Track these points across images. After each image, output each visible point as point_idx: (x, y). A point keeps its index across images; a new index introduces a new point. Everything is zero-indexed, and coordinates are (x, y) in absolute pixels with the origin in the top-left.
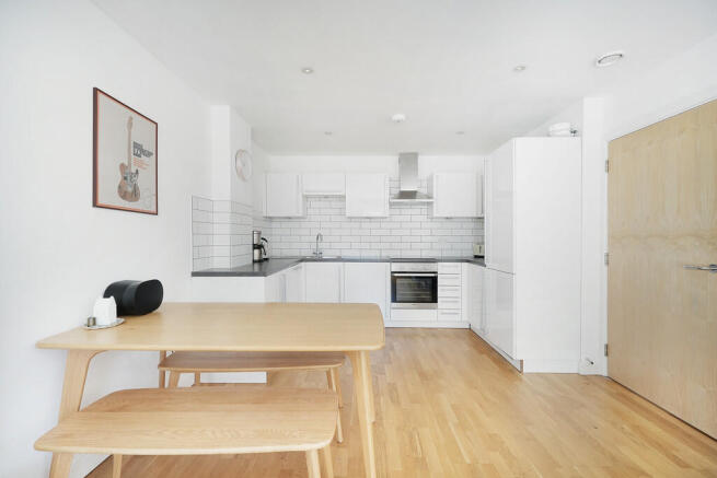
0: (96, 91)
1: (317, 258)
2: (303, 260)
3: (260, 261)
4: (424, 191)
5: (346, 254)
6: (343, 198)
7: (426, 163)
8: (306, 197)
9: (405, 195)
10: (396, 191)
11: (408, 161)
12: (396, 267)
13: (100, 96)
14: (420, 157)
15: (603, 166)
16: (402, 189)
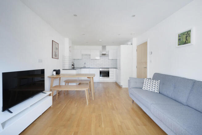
0: (52, 41)
1: (84, 68)
2: (81, 68)
3: (73, 68)
4: (107, 54)
5: (91, 67)
6: (90, 55)
7: (108, 48)
8: (82, 55)
9: (103, 55)
10: (101, 54)
11: (104, 47)
12: (101, 69)
13: (53, 42)
14: (106, 47)
15: (136, 50)
16: (103, 53)
